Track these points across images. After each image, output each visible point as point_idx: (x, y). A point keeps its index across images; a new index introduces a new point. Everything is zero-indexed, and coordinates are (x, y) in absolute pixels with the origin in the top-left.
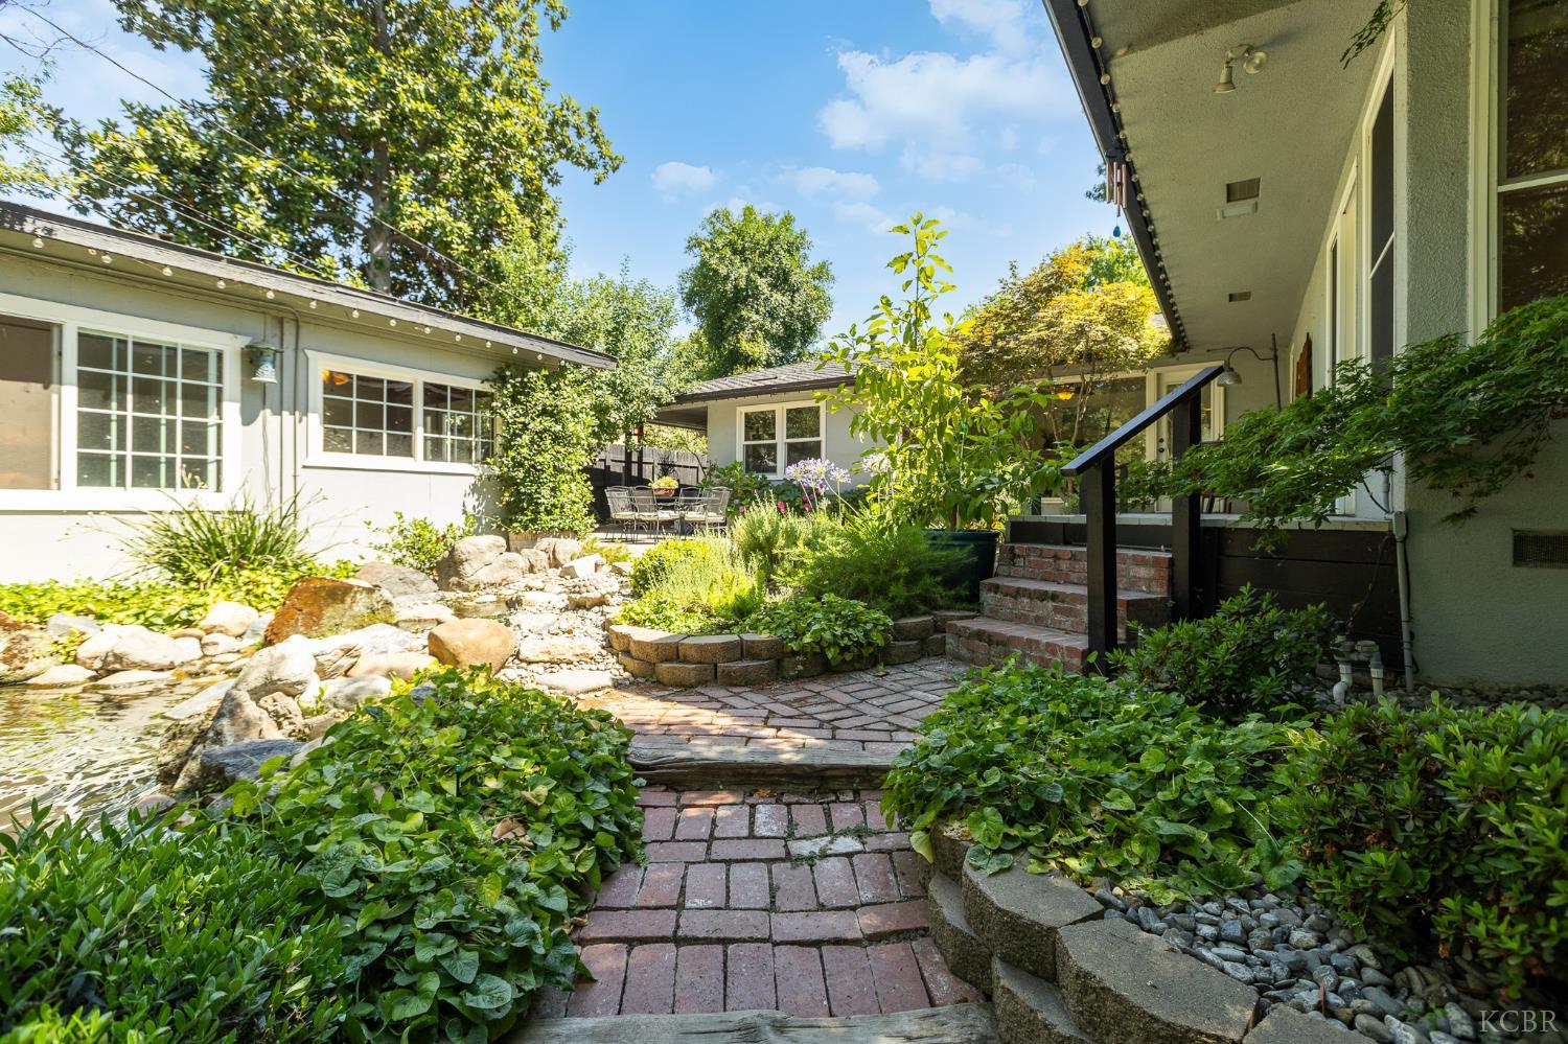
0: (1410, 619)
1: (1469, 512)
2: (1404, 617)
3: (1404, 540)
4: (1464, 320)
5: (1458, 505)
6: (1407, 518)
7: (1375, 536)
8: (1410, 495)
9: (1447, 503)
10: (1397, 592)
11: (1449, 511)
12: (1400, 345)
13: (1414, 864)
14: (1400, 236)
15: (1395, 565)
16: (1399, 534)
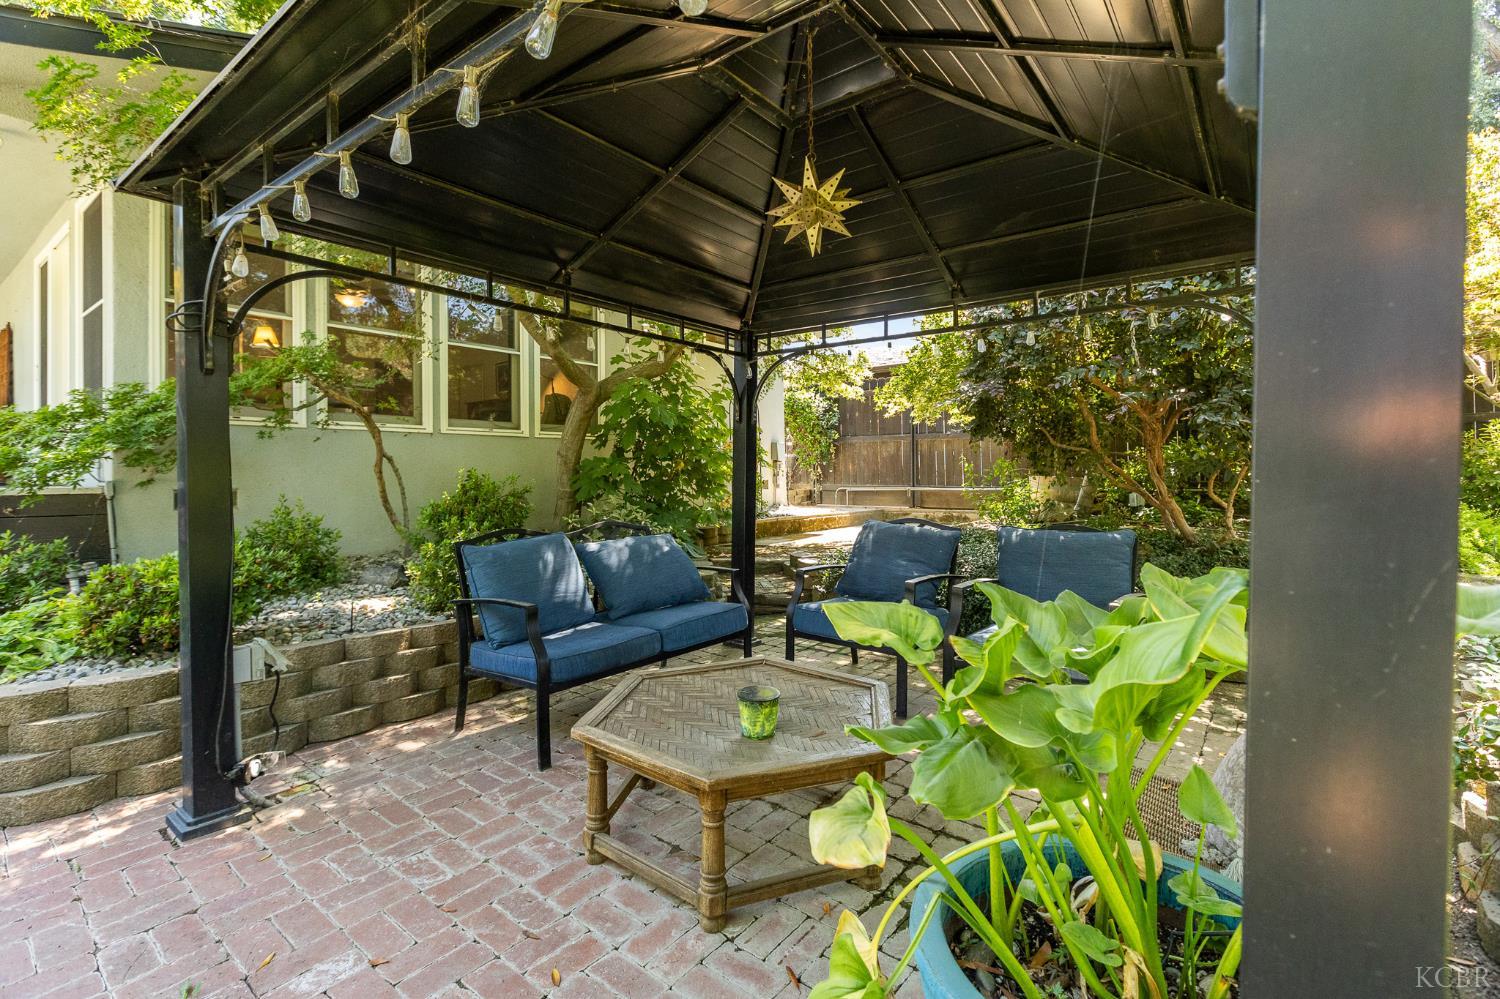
0: (116, 546)
1: (150, 481)
2: (112, 545)
3: (112, 498)
4: (145, 371)
5: (144, 477)
6: (115, 486)
7: (93, 497)
8: (116, 472)
9: (138, 475)
10: (107, 531)
11: (139, 481)
12: (109, 382)
13: (133, 615)
14: (107, 301)
15: (106, 515)
16: (108, 494)
